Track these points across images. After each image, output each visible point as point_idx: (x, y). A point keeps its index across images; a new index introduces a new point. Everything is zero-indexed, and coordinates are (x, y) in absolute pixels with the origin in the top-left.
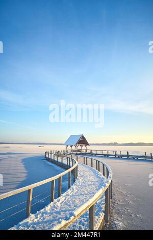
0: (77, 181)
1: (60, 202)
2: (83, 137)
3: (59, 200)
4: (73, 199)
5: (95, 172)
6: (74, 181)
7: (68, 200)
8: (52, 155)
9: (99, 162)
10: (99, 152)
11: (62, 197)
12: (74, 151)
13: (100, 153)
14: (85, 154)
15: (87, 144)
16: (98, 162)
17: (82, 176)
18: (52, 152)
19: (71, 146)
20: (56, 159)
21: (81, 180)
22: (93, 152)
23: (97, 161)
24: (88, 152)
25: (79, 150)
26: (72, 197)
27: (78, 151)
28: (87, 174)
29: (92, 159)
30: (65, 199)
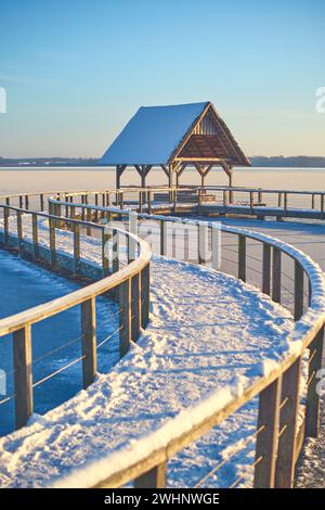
0: (137, 349)
1: (23, 451)
2: (210, 115)
3: (19, 443)
4: (97, 440)
5: (252, 307)
6: (124, 350)
7: (64, 444)
8: (26, 218)
9: (278, 251)
10: (297, 203)
11: (37, 426)
12: (160, 198)
13: (307, 208)
14: (221, 213)
15: (233, 157)
16: (272, 253)
17: (173, 327)
18: (34, 205)
19: (144, 172)
20: (44, 241)
21: (159, 347)
22: (271, 202)
23: (267, 246)
24: (241, 199)
25: (188, 194)
26: (90, 432)
27: (183, 197)
28: (207, 315)
29: (242, 238)
30: (52, 439)
